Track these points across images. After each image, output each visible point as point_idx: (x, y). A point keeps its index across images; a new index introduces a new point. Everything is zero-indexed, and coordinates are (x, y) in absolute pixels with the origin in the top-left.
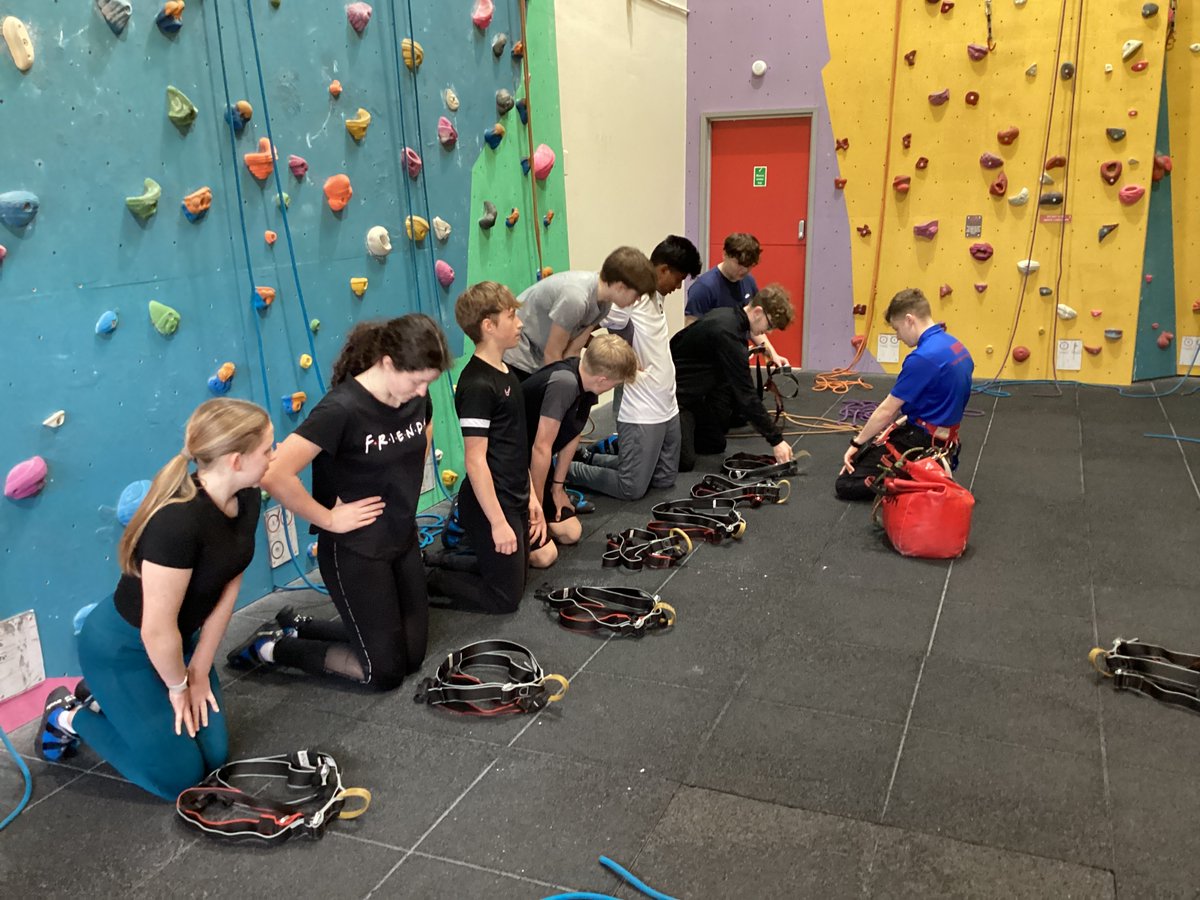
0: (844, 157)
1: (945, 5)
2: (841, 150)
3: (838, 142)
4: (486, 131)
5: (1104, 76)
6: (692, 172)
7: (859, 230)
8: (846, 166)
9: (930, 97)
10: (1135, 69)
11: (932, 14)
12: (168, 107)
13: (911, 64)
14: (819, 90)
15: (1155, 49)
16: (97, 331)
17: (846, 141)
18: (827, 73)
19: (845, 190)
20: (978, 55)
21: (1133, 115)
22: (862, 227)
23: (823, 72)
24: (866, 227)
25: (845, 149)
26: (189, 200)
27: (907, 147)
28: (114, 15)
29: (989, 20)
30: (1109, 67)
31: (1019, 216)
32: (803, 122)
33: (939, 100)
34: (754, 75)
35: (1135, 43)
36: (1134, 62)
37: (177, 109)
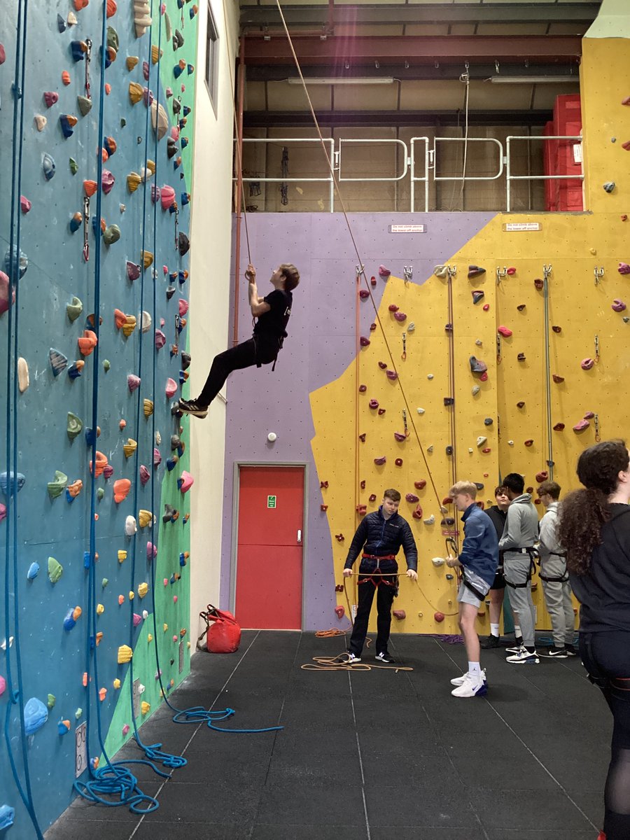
0: (326, 493)
1: (380, 410)
2: (324, 488)
3: (322, 483)
4: (167, 459)
5: (469, 454)
6: (227, 497)
7: (337, 537)
8: (327, 497)
9: (375, 460)
10: (484, 451)
11: (373, 414)
12: (68, 426)
13: (363, 441)
14: (310, 452)
15: (493, 443)
16: (28, 577)
17: (327, 483)
18: (314, 442)
19: (327, 512)
20: (400, 439)
21: (486, 476)
22: (339, 535)
23: (311, 441)
24: (341, 535)
25: (326, 488)
26: (72, 487)
27: (363, 488)
28: (58, 365)
29: (405, 420)
30: (471, 450)
31: (430, 531)
32: (300, 470)
33: (380, 462)
34: (269, 441)
35: (483, 438)
36: (484, 448)
37: (73, 427)
